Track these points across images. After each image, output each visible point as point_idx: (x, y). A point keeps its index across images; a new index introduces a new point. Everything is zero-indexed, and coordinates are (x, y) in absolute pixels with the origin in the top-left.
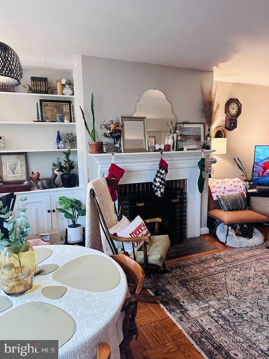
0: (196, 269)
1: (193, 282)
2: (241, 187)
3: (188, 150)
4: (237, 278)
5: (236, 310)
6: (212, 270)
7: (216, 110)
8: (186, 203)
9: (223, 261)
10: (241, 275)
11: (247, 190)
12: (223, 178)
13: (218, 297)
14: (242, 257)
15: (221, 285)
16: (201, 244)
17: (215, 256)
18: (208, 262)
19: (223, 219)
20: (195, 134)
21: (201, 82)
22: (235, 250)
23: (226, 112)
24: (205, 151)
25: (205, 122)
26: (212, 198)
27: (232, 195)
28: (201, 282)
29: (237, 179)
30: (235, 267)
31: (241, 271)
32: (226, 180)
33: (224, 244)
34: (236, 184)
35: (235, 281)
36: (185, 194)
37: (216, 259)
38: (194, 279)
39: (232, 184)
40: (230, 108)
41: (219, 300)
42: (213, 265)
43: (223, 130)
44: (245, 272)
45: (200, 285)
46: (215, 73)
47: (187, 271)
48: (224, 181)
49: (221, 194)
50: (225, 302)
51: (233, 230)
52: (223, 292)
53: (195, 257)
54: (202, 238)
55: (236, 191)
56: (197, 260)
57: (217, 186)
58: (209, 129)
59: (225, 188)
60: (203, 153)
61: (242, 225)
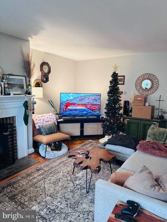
0: (24, 182)
1: (20, 195)
2: (53, 119)
3: (14, 95)
4: (52, 181)
5: (51, 207)
6: (35, 180)
7: (33, 68)
8: (16, 133)
9: (43, 171)
10: (55, 178)
11: (57, 120)
12: (42, 114)
13: (38, 201)
14: (55, 164)
15: (41, 191)
16: (28, 161)
17: (38, 168)
18: (32, 174)
19: (43, 142)
20: (19, 83)
21: (21, 46)
22: (51, 161)
23: (41, 71)
24: (27, 95)
25: (26, 75)
26: (36, 127)
27: (48, 124)
28: (27, 193)
29: (51, 114)
30: (51, 173)
31: (55, 176)
32: (44, 115)
33: (44, 158)
34: (50, 117)
35: (51, 184)
36: (15, 127)
37: (38, 170)
38: (21, 192)
39: (48, 117)
40: (43, 68)
41: (39, 203)
42: (36, 176)
43: (40, 82)
44: (57, 175)
45: (26, 195)
46: (31, 42)
47: (16, 186)
48: (43, 116)
49: (41, 124)
50: (44, 203)
51: (49, 148)
52: (43, 195)
53: (23, 173)
54: (29, 156)
55: (51, 121)
56: (24, 175)
57: (38, 119)
58: (29, 81)
59: (44, 120)
60: (26, 97)
61: (55, 143)
